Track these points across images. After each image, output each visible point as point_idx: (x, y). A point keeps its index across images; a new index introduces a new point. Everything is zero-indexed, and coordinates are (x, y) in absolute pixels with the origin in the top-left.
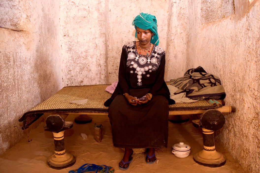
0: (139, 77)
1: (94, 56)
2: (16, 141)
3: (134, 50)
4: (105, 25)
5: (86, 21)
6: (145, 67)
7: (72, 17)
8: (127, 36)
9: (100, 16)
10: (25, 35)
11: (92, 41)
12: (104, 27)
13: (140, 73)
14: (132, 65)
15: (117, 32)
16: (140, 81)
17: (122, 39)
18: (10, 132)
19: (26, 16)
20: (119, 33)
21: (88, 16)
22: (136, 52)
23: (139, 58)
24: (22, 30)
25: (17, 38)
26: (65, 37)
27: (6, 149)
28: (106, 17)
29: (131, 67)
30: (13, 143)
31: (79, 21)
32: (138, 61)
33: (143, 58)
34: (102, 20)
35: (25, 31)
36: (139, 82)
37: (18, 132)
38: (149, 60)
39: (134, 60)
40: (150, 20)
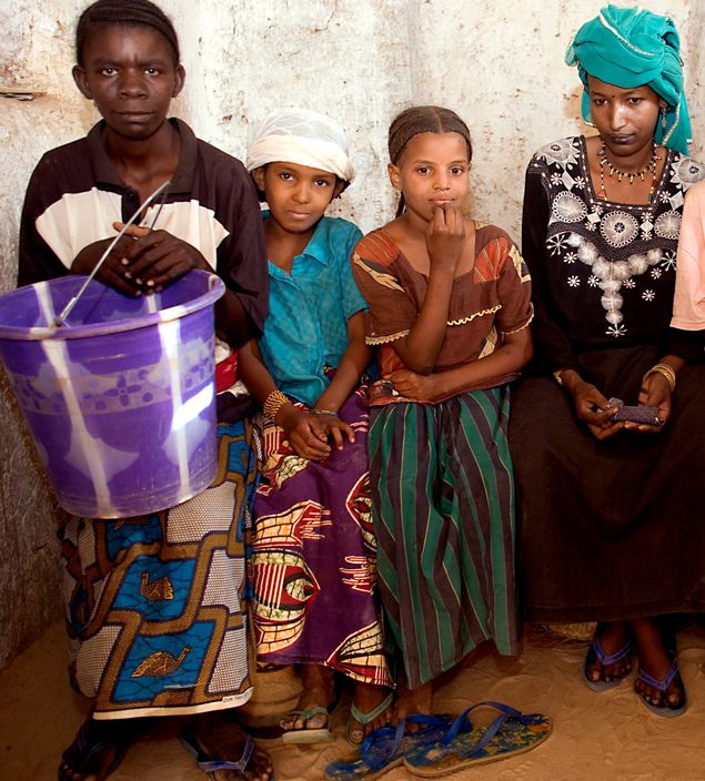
0: (611, 302)
1: (366, 208)
2: (45, 614)
3: (580, 183)
4: (411, 65)
5: (322, 51)
6: (629, 256)
7: (259, 33)
8: (507, 114)
9: (387, 23)
10: (55, 116)
11: (354, 139)
12: (409, 73)
13: (611, 285)
14: (575, 250)
15: (463, 97)
16: (614, 318)
17: (486, 129)
18: (19, 576)
19: (56, 26)
20: (474, 100)
21: (332, 25)
22: (589, 190)
23: (601, 217)
24: (42, 95)
25: (23, 133)
26: (230, 126)
27: (7, 655)
28: (414, 30)
29: (570, 258)
30: (34, 623)
31: (289, 47)
32: (598, 230)
33: (620, 218)
34: (397, 40)
35: (54, 98)
36: (613, 326)
37: (51, 572)
38: (647, 227)
39: (580, 227)
40: (651, 42)
